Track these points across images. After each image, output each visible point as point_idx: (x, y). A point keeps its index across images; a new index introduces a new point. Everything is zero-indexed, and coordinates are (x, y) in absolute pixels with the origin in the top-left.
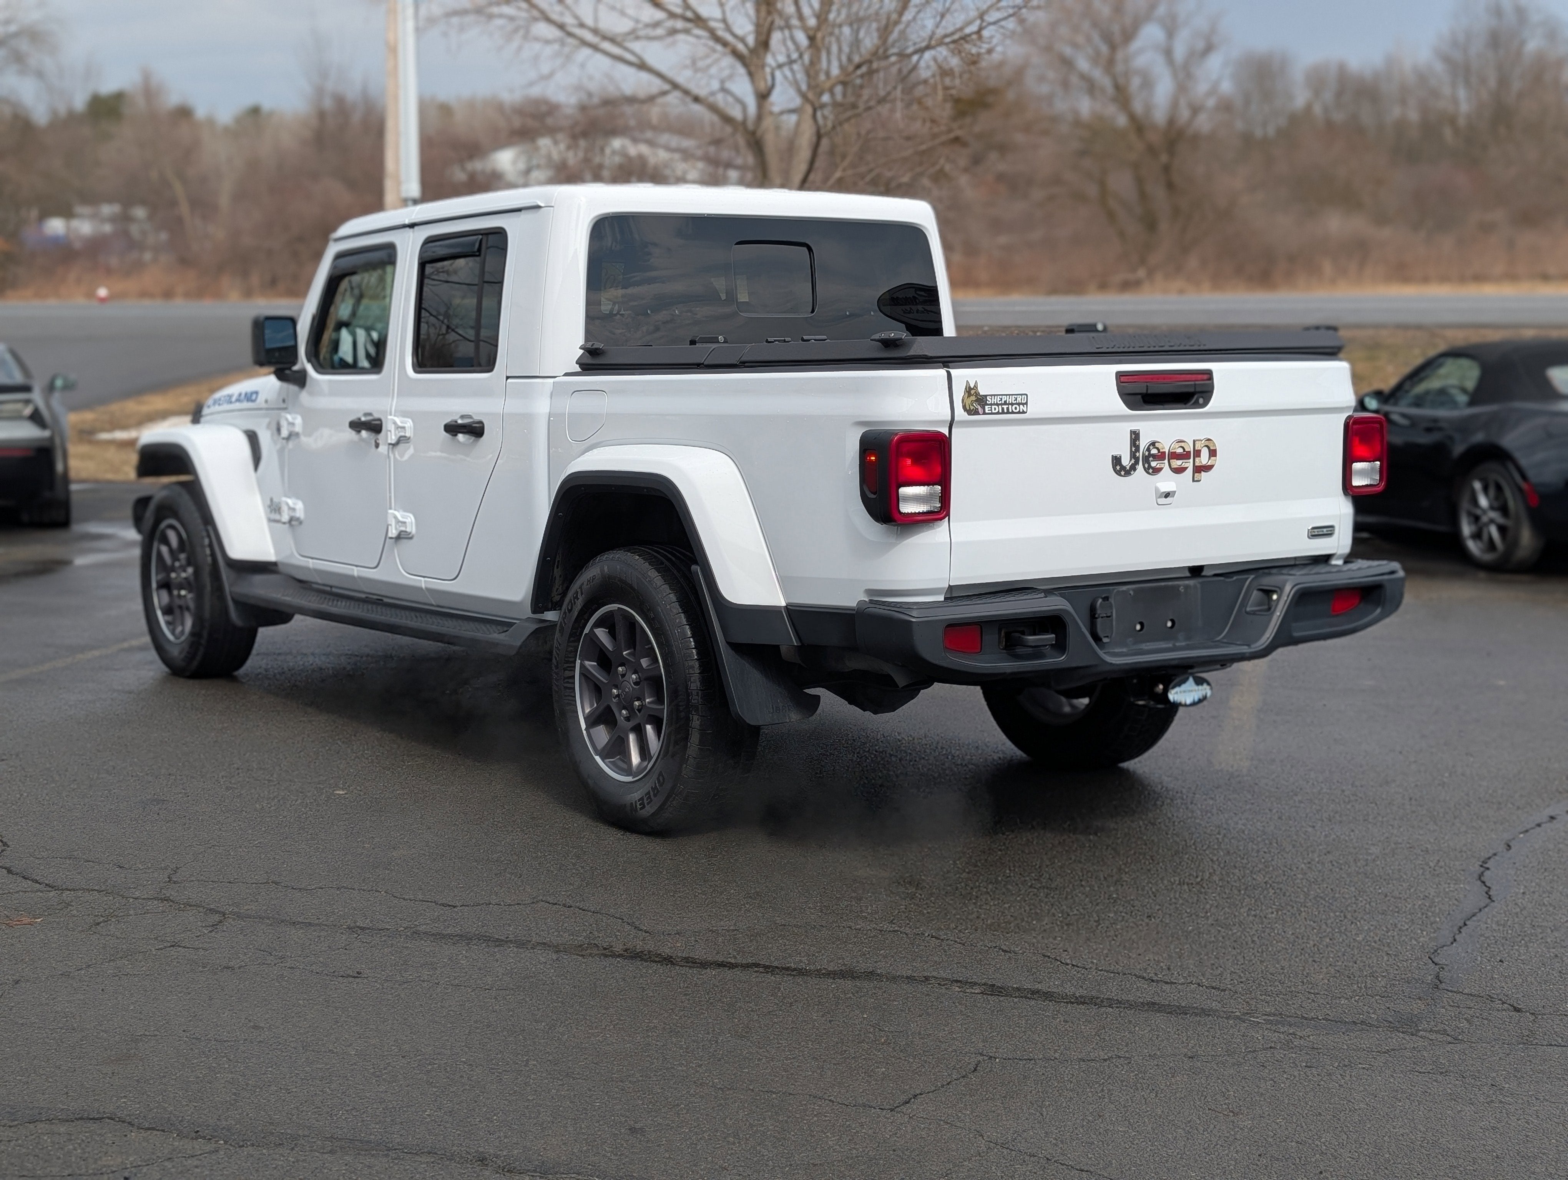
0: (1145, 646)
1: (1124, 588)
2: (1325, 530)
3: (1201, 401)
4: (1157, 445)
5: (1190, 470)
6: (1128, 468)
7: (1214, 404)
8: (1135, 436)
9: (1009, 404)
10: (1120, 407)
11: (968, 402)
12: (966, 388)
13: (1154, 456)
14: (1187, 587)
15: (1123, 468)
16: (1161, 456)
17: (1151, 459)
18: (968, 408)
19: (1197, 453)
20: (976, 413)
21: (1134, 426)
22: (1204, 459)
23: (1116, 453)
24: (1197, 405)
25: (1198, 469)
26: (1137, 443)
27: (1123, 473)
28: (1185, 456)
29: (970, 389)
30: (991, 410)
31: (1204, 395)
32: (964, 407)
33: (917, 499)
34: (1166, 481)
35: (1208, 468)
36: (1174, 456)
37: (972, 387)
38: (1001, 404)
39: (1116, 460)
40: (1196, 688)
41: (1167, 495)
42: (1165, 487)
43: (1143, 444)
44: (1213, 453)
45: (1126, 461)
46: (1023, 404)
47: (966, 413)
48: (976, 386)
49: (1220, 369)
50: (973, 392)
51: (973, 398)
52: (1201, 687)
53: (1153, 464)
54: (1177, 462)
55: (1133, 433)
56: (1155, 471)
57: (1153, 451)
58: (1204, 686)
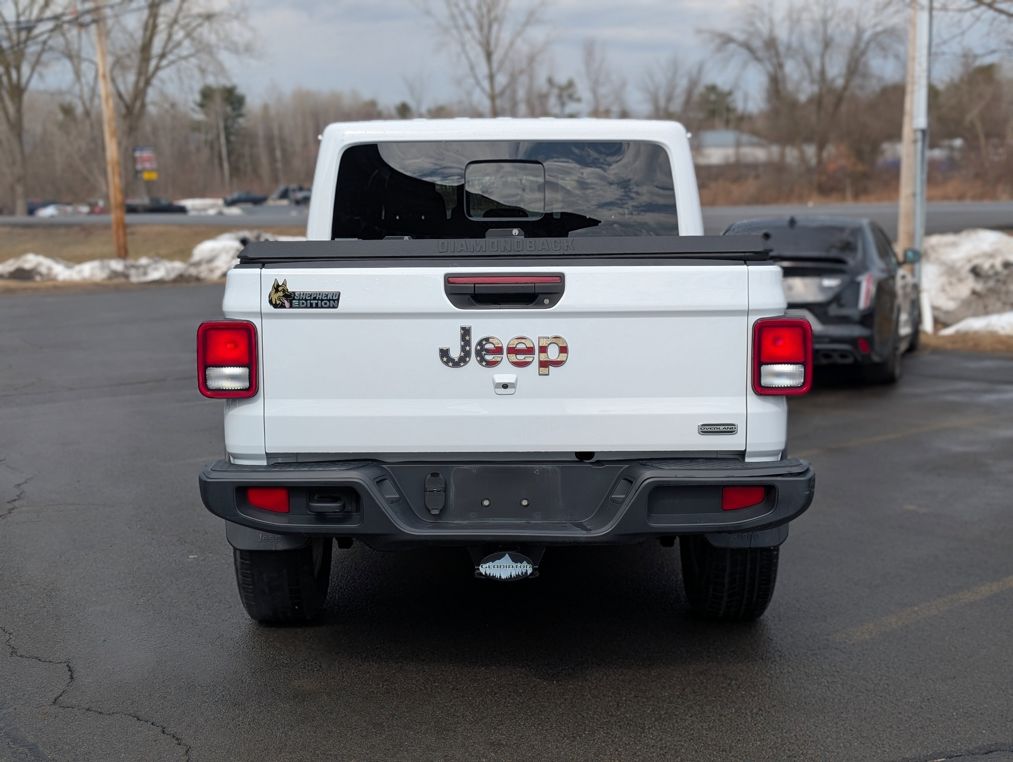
0: (491, 521)
1: (465, 467)
2: (722, 427)
3: (547, 301)
4: (491, 340)
5: (536, 364)
6: (456, 360)
7: (563, 304)
8: (466, 332)
9: (317, 300)
10: (447, 305)
11: (275, 297)
12: (274, 285)
13: (489, 352)
14: (542, 470)
15: (452, 360)
16: (498, 350)
17: (484, 353)
18: (274, 303)
19: (543, 350)
20: (282, 306)
21: (466, 323)
22: (553, 354)
23: (444, 347)
24: (541, 305)
25: (544, 364)
26: (467, 338)
27: (451, 364)
28: (530, 351)
29: (278, 286)
30: (299, 304)
31: (549, 296)
32: (270, 302)
33: (233, 377)
34: (506, 373)
35: (559, 364)
36: (512, 351)
37: (280, 284)
38: (309, 300)
39: (444, 353)
40: (514, 565)
41: (505, 386)
42: (507, 378)
43: (475, 340)
44: (564, 350)
45: (455, 354)
46: (334, 300)
47: (271, 307)
48: (284, 284)
49: (575, 273)
50: (280, 289)
51: (281, 294)
52: (519, 565)
53: (489, 357)
54: (518, 356)
55: (463, 329)
56: (491, 364)
57: (489, 346)
58: (525, 563)
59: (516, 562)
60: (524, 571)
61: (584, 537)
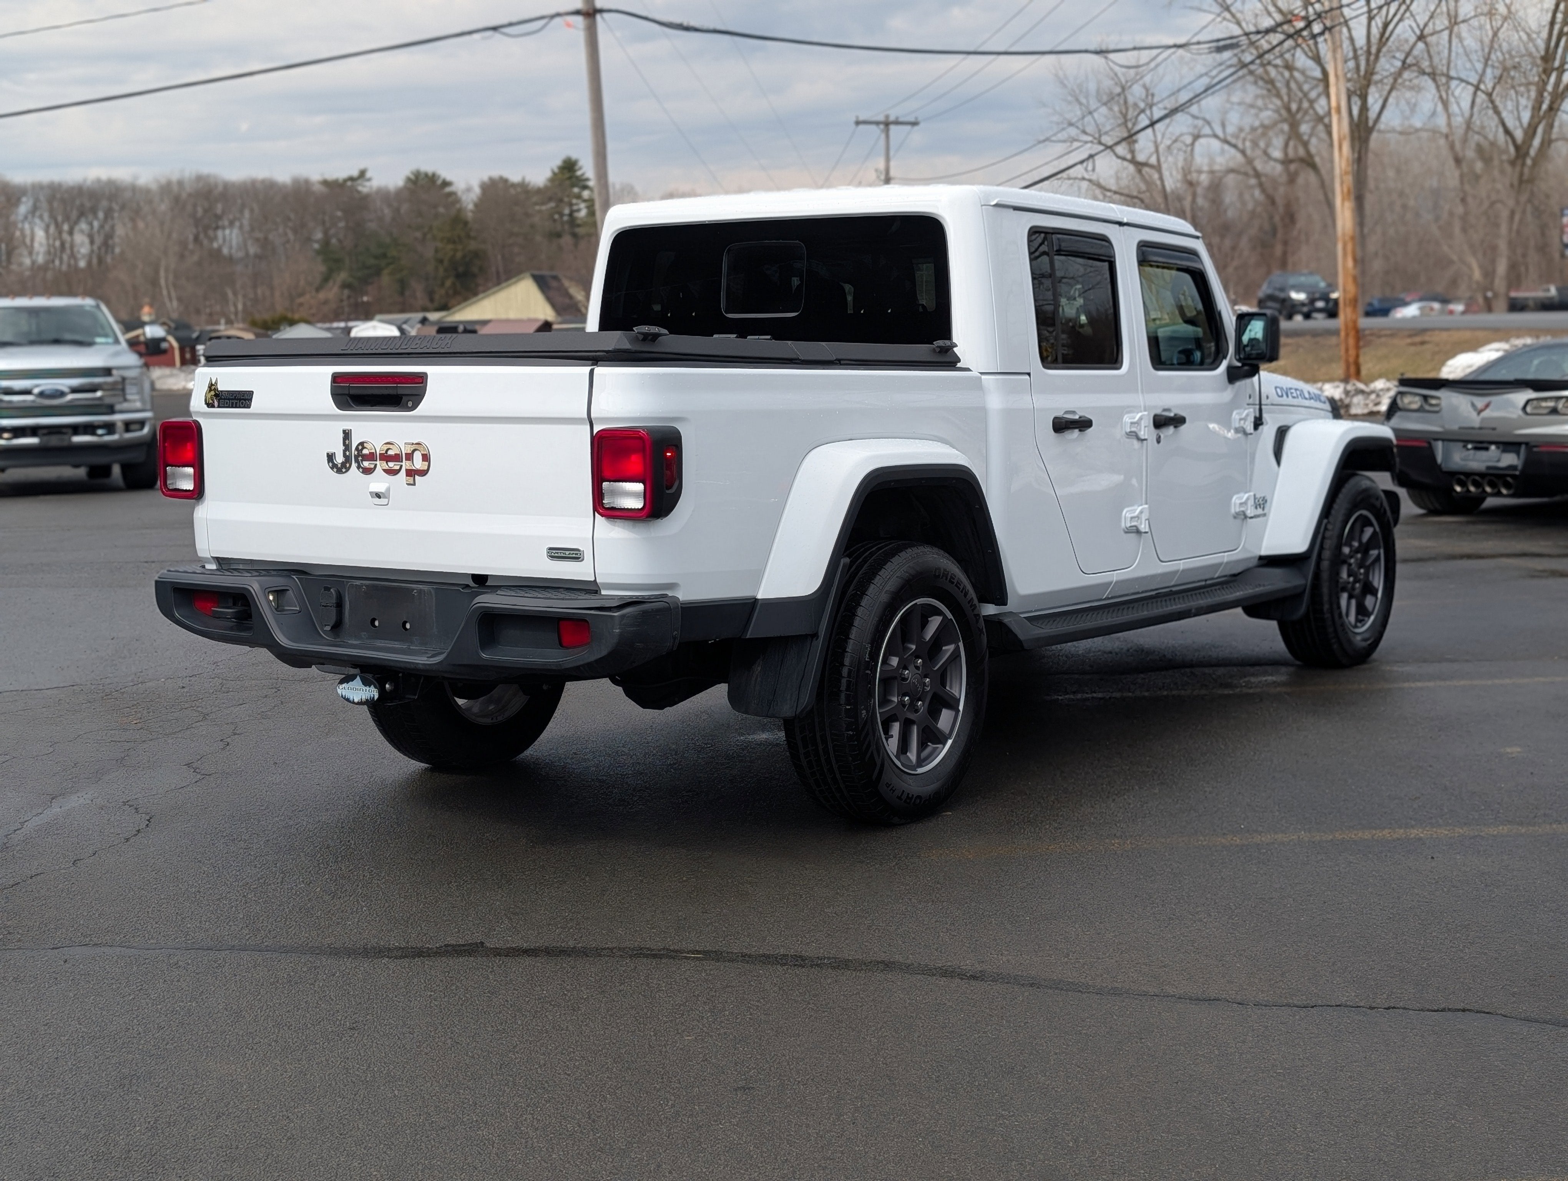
0: (379, 643)
1: (358, 582)
2: (567, 552)
3: (410, 404)
4: (367, 445)
5: (403, 471)
6: (340, 466)
7: (425, 407)
8: (347, 435)
9: (237, 399)
10: (332, 407)
11: (207, 396)
12: (209, 384)
13: (366, 458)
14: (420, 592)
15: (337, 466)
16: (371, 457)
17: (361, 458)
18: (208, 402)
19: (410, 457)
20: (213, 406)
21: (347, 425)
22: (418, 463)
23: (331, 451)
24: (407, 408)
26: (348, 442)
27: (336, 470)
28: (397, 458)
29: (212, 385)
30: (225, 404)
31: (413, 398)
32: (205, 401)
34: (379, 481)
35: (423, 473)
36: (386, 458)
37: (214, 383)
38: (232, 399)
39: (330, 457)
40: (364, 688)
41: (378, 496)
42: (380, 487)
43: (354, 443)
44: (426, 458)
45: (339, 459)
46: (249, 399)
47: (206, 406)
48: (217, 383)
49: (434, 372)
50: (213, 388)
51: (213, 393)
52: (368, 688)
53: (366, 464)
54: (389, 463)
55: (344, 431)
56: (367, 471)
57: (365, 452)
58: (372, 687)
59: (366, 686)
60: (372, 696)
61: (422, 664)
